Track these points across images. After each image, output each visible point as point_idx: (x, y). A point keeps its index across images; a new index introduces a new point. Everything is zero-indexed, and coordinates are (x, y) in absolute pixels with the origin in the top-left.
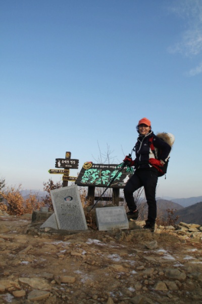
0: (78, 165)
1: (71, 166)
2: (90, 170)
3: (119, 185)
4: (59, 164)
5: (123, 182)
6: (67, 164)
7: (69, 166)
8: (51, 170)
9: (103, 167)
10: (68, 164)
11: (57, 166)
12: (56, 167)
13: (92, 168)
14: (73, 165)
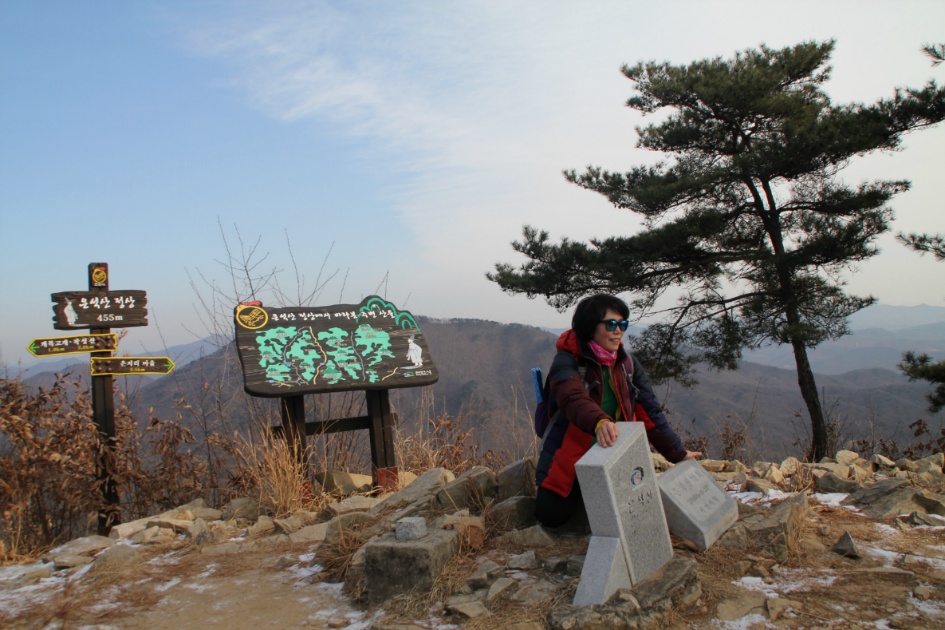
0: (145, 313)
1: (120, 318)
2: (271, 334)
3: (407, 375)
4: (71, 315)
5: (411, 363)
6: (102, 311)
7: (111, 318)
8: (38, 342)
9: (313, 317)
10: (108, 312)
11: (60, 323)
12: (57, 327)
13: (272, 325)
14: (125, 312)
